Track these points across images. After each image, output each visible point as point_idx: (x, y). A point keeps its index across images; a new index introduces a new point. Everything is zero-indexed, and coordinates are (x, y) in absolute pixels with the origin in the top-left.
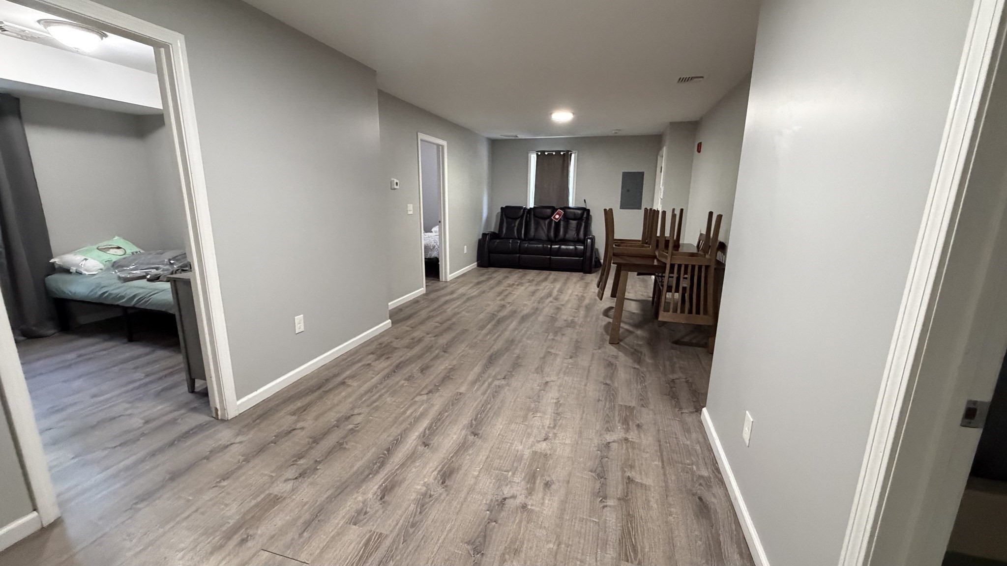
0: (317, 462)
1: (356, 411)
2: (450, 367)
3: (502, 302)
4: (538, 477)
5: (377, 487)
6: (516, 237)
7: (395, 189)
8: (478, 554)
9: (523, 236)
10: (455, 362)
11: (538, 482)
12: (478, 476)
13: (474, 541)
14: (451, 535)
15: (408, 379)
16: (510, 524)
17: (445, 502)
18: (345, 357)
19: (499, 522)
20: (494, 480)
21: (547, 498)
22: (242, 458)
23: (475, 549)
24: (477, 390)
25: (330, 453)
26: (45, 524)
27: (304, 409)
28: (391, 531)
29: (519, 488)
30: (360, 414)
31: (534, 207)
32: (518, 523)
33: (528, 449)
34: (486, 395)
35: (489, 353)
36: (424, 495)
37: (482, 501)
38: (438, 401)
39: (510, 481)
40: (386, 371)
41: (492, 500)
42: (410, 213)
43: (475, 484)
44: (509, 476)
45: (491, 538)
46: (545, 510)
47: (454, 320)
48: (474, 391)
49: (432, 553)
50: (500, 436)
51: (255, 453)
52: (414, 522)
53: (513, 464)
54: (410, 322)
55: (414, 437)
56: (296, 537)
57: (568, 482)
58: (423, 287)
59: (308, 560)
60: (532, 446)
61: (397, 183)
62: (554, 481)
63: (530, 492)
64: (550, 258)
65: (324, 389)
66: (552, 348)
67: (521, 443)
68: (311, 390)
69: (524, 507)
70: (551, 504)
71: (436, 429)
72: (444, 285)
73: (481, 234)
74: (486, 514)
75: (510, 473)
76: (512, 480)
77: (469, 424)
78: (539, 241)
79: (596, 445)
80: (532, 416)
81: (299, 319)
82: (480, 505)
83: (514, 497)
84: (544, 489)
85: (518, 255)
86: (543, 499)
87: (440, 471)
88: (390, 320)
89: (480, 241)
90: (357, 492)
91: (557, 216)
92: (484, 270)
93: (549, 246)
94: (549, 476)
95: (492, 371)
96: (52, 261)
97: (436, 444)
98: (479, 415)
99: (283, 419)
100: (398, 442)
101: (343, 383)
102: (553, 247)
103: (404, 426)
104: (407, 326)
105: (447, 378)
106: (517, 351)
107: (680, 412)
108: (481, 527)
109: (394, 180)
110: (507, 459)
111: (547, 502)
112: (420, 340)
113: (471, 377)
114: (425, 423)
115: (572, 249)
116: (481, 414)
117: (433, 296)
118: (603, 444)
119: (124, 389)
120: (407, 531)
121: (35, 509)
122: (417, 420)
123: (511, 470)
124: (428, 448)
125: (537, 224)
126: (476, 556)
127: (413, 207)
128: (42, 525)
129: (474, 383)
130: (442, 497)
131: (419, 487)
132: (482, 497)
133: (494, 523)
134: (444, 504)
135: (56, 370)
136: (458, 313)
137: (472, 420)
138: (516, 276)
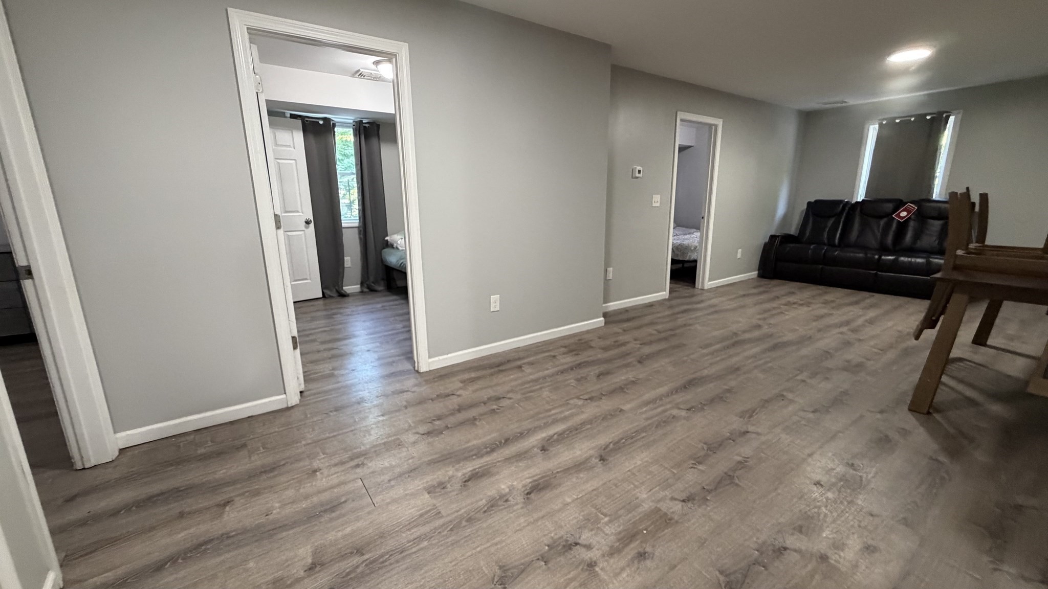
0: (447, 428)
1: (509, 395)
2: (633, 379)
3: (760, 322)
4: (637, 540)
5: (471, 469)
6: (826, 241)
7: (637, 178)
8: (501, 585)
9: (837, 241)
10: (641, 376)
11: (632, 546)
12: (568, 504)
13: (509, 569)
14: (493, 550)
15: (578, 380)
16: (559, 575)
17: (514, 513)
18: (540, 345)
19: (549, 565)
20: (581, 517)
21: (628, 571)
22: (405, 403)
23: (501, 578)
24: (641, 413)
25: (462, 424)
26: (289, 406)
27: (473, 380)
28: (448, 515)
29: (603, 540)
30: (510, 398)
31: (863, 200)
32: (569, 579)
33: (653, 501)
34: (649, 422)
35: (694, 376)
36: (502, 496)
37: (550, 532)
38: (591, 410)
39: (598, 528)
40: (566, 367)
41: (562, 537)
42: (654, 205)
43: (560, 510)
44: (603, 521)
45: (527, 577)
46: (613, 583)
47: (678, 331)
48: (639, 412)
49: (463, 555)
50: (629, 473)
51: (415, 403)
52: (473, 517)
53: (619, 510)
54: (625, 325)
55: (539, 437)
56: (386, 481)
57: (673, 567)
58: (665, 291)
59: (377, 503)
60: (659, 501)
61: (639, 171)
62: (655, 557)
63: (613, 552)
64: (876, 274)
65: (501, 368)
66: (792, 391)
67: (651, 490)
68: (491, 366)
69: (591, 565)
70: (627, 582)
71: (567, 437)
72: (699, 292)
73: (769, 236)
74: (544, 548)
75: (606, 519)
76: (602, 528)
77: (604, 445)
78: (865, 248)
79: (760, 541)
80: (691, 466)
81: (495, 298)
82: (545, 536)
83: (589, 547)
84: (632, 560)
85: (821, 266)
86: (623, 569)
87: (535, 481)
88: (602, 319)
89: (766, 245)
90: (453, 467)
91: (904, 214)
92: (765, 281)
93: (877, 257)
94: (653, 546)
95: (679, 398)
96: (386, 238)
97: (554, 452)
98: (624, 441)
99: (454, 384)
100: (521, 436)
101: (520, 367)
102: (883, 257)
103: (537, 424)
104: (620, 328)
105: (621, 389)
106: (733, 383)
107: (991, 566)
108: (526, 559)
109: (636, 168)
110: (616, 501)
111: (624, 575)
112: (624, 344)
113: (647, 397)
114: (560, 428)
115: (922, 263)
116: (626, 440)
117: (674, 302)
118: (774, 545)
119: (386, 333)
120: (460, 522)
121: (285, 393)
122: (555, 422)
123: (610, 516)
124: (542, 453)
125: (864, 226)
126: (497, 585)
127: (661, 199)
128: (288, 405)
129: (647, 403)
130: (515, 508)
131: (503, 487)
132: (554, 528)
133: (544, 563)
134: (511, 515)
135: (367, 312)
136: (690, 325)
137: (611, 443)
138: (808, 293)
